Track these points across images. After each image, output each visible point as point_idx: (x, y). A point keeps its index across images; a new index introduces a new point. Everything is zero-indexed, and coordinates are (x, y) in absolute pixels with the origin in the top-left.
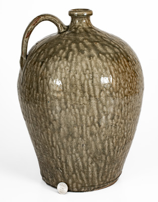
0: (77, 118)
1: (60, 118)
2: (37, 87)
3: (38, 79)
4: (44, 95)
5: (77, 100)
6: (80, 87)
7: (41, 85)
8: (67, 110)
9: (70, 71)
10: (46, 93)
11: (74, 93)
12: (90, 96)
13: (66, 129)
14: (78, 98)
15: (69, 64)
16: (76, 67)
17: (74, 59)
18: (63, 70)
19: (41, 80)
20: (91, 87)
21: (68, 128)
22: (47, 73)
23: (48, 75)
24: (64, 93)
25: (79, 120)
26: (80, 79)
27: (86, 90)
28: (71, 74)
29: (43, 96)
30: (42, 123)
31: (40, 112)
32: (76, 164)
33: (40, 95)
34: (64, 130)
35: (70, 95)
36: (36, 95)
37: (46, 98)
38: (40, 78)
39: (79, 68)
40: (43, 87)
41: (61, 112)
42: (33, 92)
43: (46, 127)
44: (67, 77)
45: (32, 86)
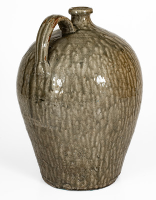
0: (122, 112)
1: (108, 115)
2: (83, 89)
3: (82, 80)
4: (93, 96)
5: (124, 93)
6: (124, 80)
7: (87, 85)
8: (115, 105)
9: (113, 67)
10: (94, 93)
11: (120, 87)
12: (132, 87)
13: (111, 125)
14: (124, 91)
15: (110, 60)
16: (117, 62)
17: (112, 54)
18: (108, 66)
19: (86, 81)
20: (131, 78)
21: (114, 123)
22: (92, 73)
23: (93, 74)
24: (113, 89)
25: (123, 113)
26: (123, 73)
27: (129, 82)
28: (116, 69)
29: (91, 96)
30: (87, 125)
31: (87, 114)
32: (112, 158)
33: (88, 96)
34: (110, 127)
35: (118, 90)
36: (82, 98)
37: (95, 97)
38: (84, 80)
39: (119, 63)
40: (91, 87)
41: (110, 108)
42: (77, 95)
43: (92, 128)
44: (112, 72)
45: (74, 90)
